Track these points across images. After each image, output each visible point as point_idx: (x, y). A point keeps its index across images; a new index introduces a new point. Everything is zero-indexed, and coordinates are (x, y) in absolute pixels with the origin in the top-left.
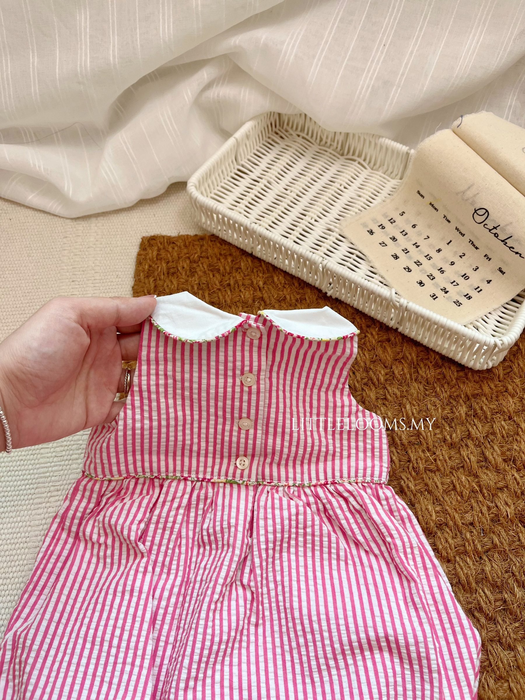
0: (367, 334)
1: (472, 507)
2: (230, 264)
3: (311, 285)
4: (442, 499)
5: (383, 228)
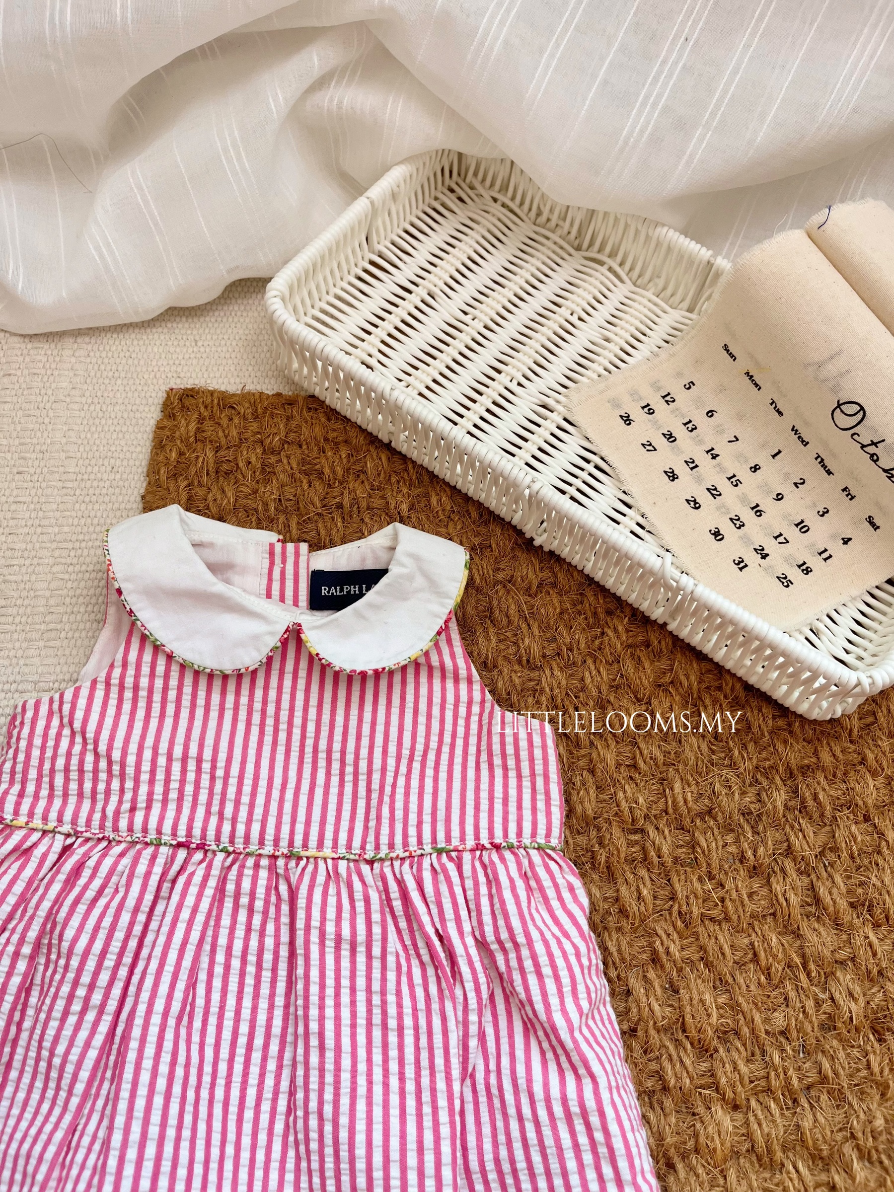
0: (606, 630)
1: (786, 999)
2: (345, 461)
3: (503, 519)
4: (730, 980)
5: (651, 412)
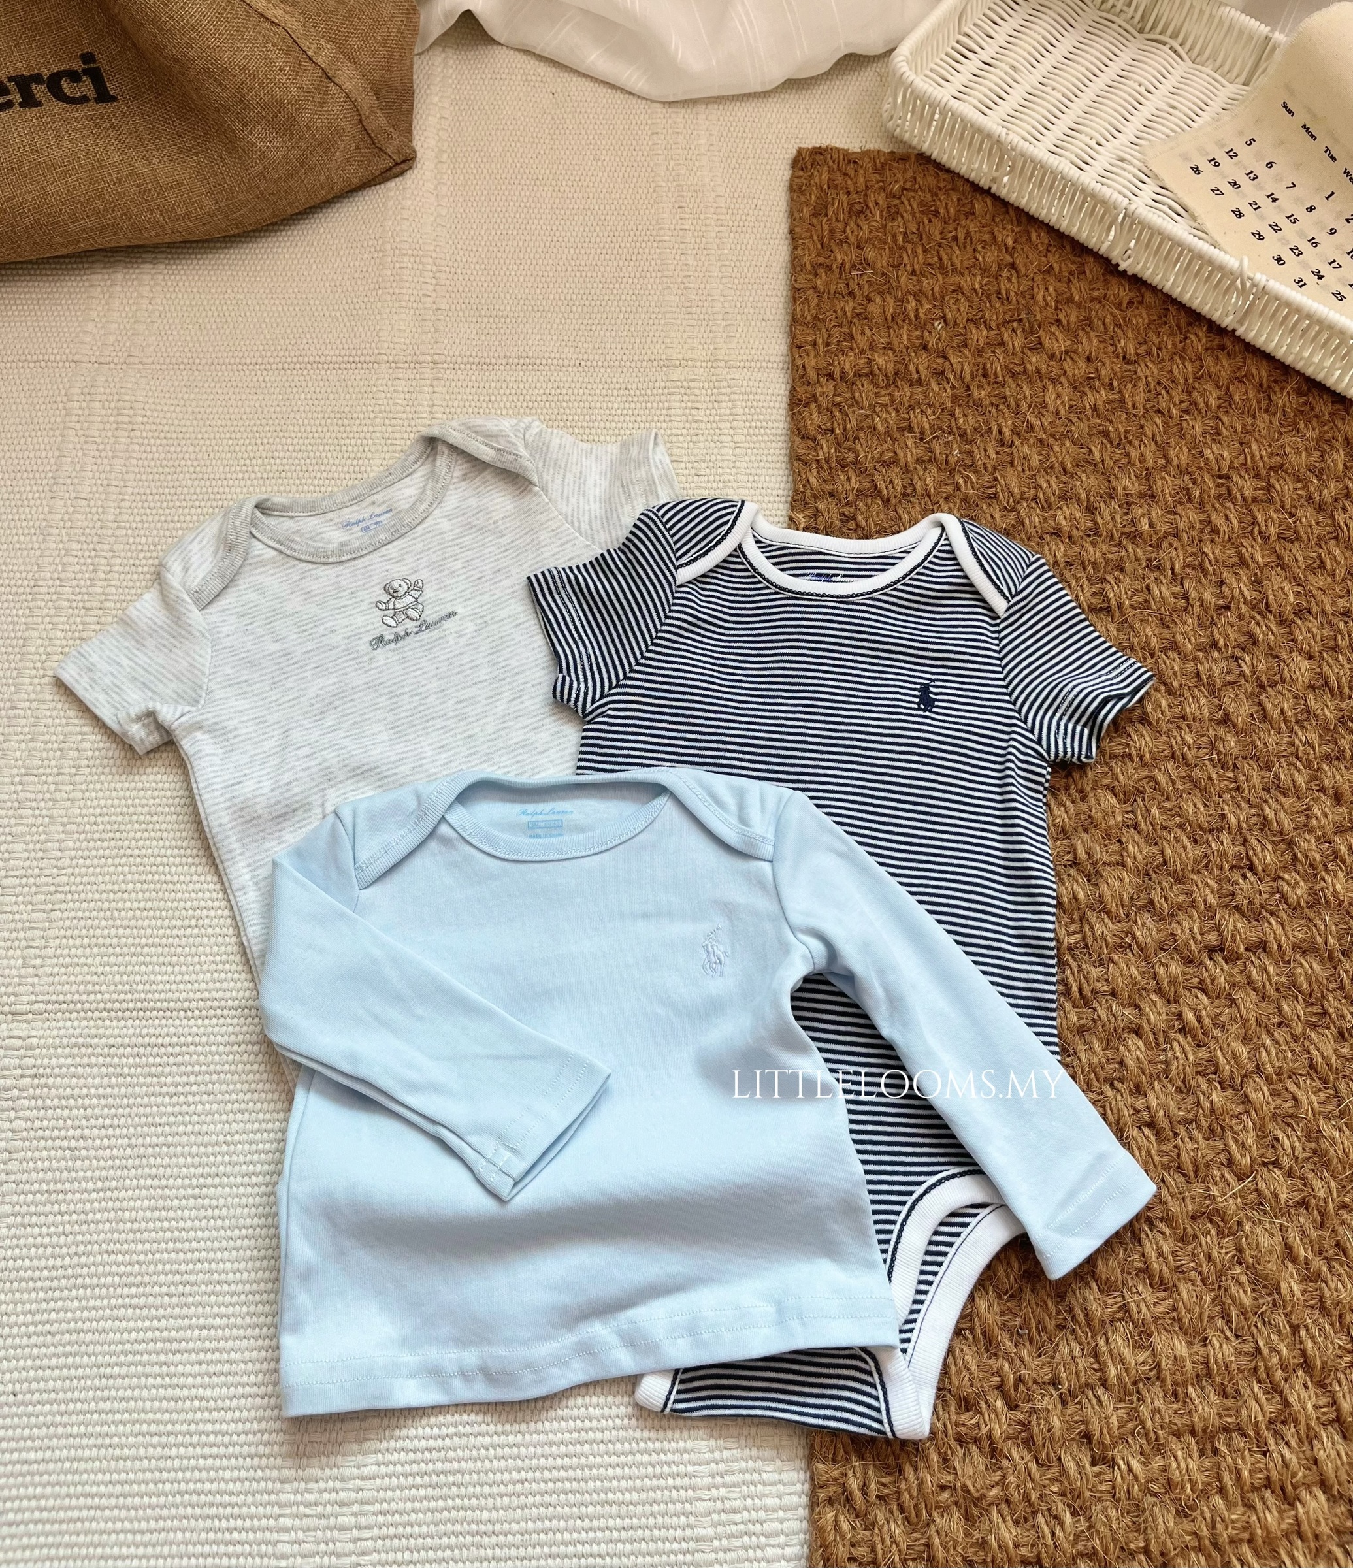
0: (1189, 336)
2: (956, 204)
4: (1304, 578)
5: (1217, 165)
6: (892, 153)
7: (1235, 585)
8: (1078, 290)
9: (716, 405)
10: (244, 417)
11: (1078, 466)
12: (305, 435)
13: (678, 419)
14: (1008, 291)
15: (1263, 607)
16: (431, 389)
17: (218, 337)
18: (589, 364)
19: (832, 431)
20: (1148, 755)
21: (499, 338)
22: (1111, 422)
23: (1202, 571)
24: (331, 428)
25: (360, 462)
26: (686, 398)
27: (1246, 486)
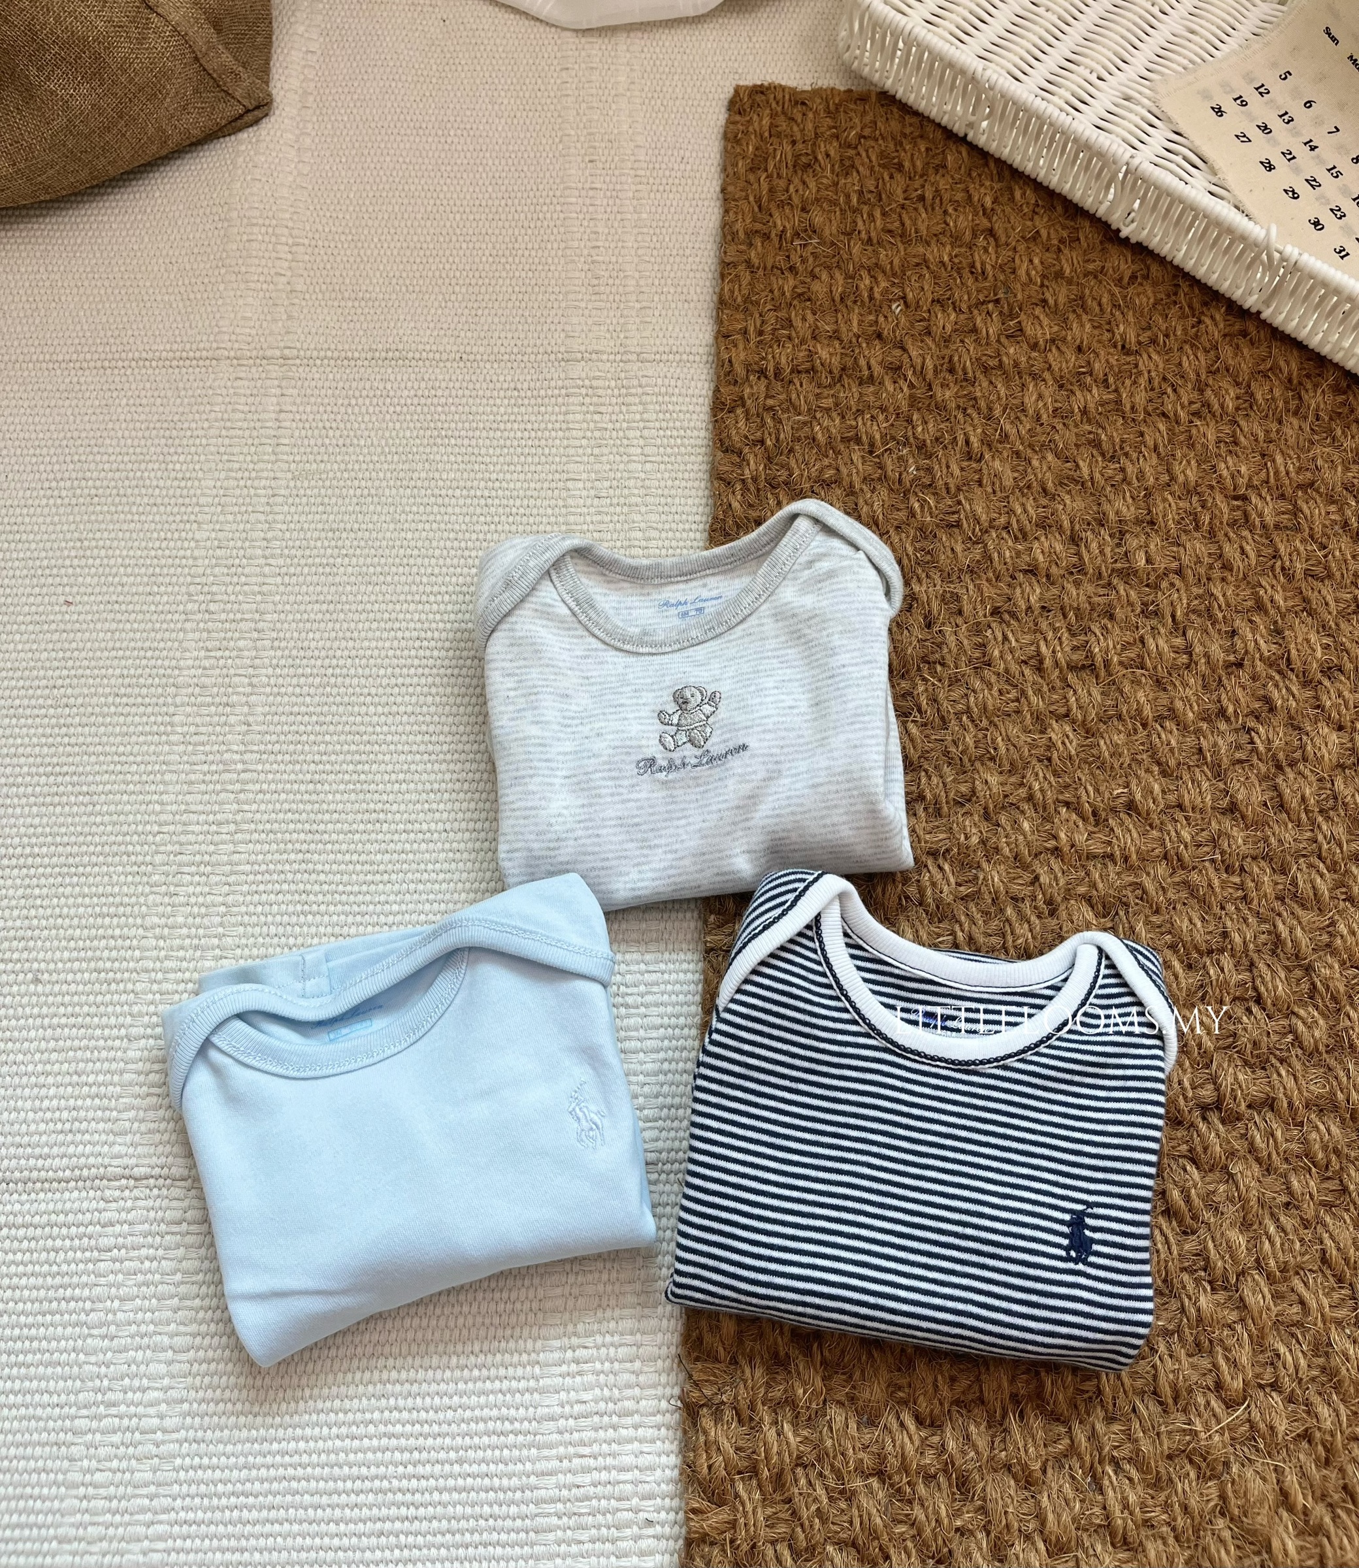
0: (1203, 318)
5: (1244, 104)
6: (850, 91)
7: (1250, 636)
8: (1070, 262)
9: (624, 408)
10: (53, 427)
11: (1061, 484)
12: (124, 450)
13: (577, 426)
14: (983, 264)
15: (1283, 666)
16: (278, 391)
17: (26, 328)
18: (472, 357)
19: (762, 442)
20: (1134, 857)
21: (365, 326)
22: (1104, 428)
23: (1210, 617)
24: (156, 441)
25: (189, 484)
26: (587, 400)
27: (1267, 509)
